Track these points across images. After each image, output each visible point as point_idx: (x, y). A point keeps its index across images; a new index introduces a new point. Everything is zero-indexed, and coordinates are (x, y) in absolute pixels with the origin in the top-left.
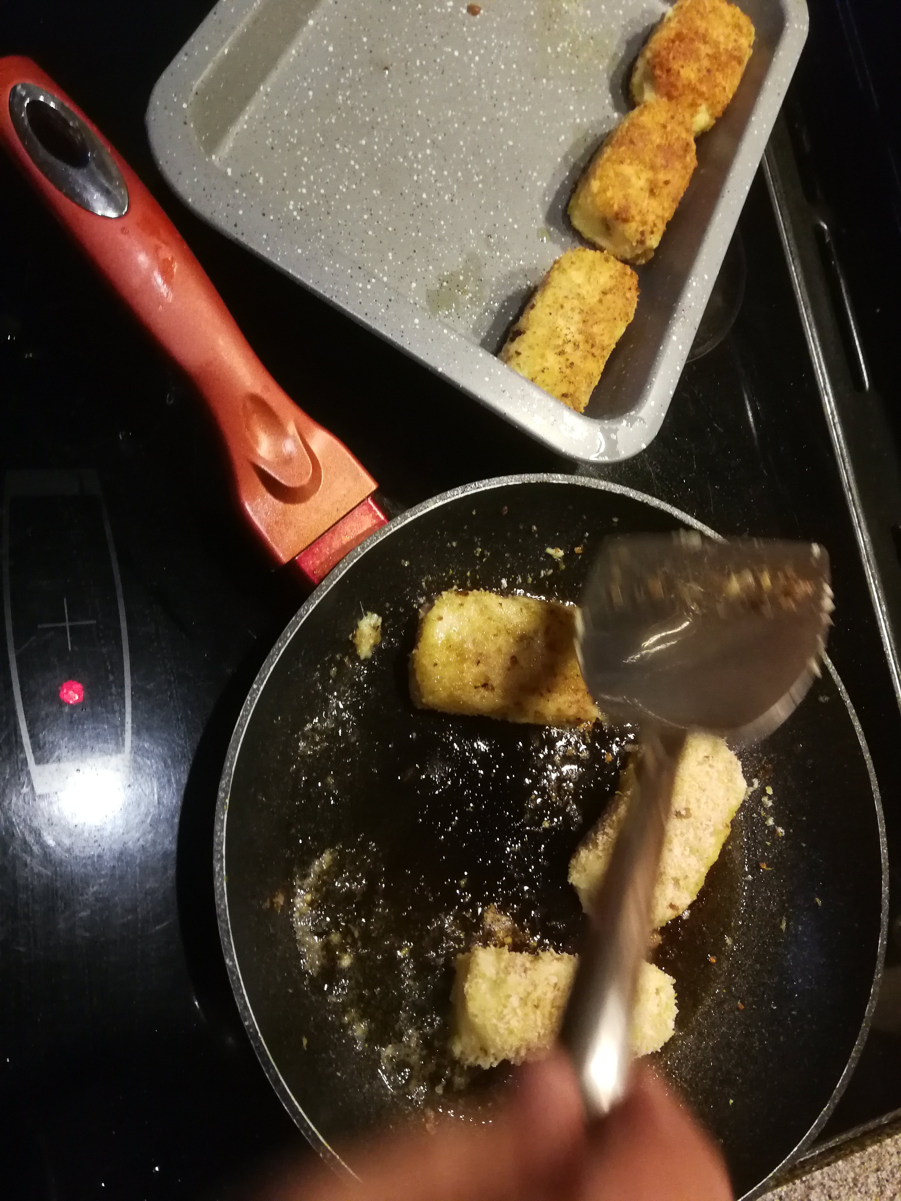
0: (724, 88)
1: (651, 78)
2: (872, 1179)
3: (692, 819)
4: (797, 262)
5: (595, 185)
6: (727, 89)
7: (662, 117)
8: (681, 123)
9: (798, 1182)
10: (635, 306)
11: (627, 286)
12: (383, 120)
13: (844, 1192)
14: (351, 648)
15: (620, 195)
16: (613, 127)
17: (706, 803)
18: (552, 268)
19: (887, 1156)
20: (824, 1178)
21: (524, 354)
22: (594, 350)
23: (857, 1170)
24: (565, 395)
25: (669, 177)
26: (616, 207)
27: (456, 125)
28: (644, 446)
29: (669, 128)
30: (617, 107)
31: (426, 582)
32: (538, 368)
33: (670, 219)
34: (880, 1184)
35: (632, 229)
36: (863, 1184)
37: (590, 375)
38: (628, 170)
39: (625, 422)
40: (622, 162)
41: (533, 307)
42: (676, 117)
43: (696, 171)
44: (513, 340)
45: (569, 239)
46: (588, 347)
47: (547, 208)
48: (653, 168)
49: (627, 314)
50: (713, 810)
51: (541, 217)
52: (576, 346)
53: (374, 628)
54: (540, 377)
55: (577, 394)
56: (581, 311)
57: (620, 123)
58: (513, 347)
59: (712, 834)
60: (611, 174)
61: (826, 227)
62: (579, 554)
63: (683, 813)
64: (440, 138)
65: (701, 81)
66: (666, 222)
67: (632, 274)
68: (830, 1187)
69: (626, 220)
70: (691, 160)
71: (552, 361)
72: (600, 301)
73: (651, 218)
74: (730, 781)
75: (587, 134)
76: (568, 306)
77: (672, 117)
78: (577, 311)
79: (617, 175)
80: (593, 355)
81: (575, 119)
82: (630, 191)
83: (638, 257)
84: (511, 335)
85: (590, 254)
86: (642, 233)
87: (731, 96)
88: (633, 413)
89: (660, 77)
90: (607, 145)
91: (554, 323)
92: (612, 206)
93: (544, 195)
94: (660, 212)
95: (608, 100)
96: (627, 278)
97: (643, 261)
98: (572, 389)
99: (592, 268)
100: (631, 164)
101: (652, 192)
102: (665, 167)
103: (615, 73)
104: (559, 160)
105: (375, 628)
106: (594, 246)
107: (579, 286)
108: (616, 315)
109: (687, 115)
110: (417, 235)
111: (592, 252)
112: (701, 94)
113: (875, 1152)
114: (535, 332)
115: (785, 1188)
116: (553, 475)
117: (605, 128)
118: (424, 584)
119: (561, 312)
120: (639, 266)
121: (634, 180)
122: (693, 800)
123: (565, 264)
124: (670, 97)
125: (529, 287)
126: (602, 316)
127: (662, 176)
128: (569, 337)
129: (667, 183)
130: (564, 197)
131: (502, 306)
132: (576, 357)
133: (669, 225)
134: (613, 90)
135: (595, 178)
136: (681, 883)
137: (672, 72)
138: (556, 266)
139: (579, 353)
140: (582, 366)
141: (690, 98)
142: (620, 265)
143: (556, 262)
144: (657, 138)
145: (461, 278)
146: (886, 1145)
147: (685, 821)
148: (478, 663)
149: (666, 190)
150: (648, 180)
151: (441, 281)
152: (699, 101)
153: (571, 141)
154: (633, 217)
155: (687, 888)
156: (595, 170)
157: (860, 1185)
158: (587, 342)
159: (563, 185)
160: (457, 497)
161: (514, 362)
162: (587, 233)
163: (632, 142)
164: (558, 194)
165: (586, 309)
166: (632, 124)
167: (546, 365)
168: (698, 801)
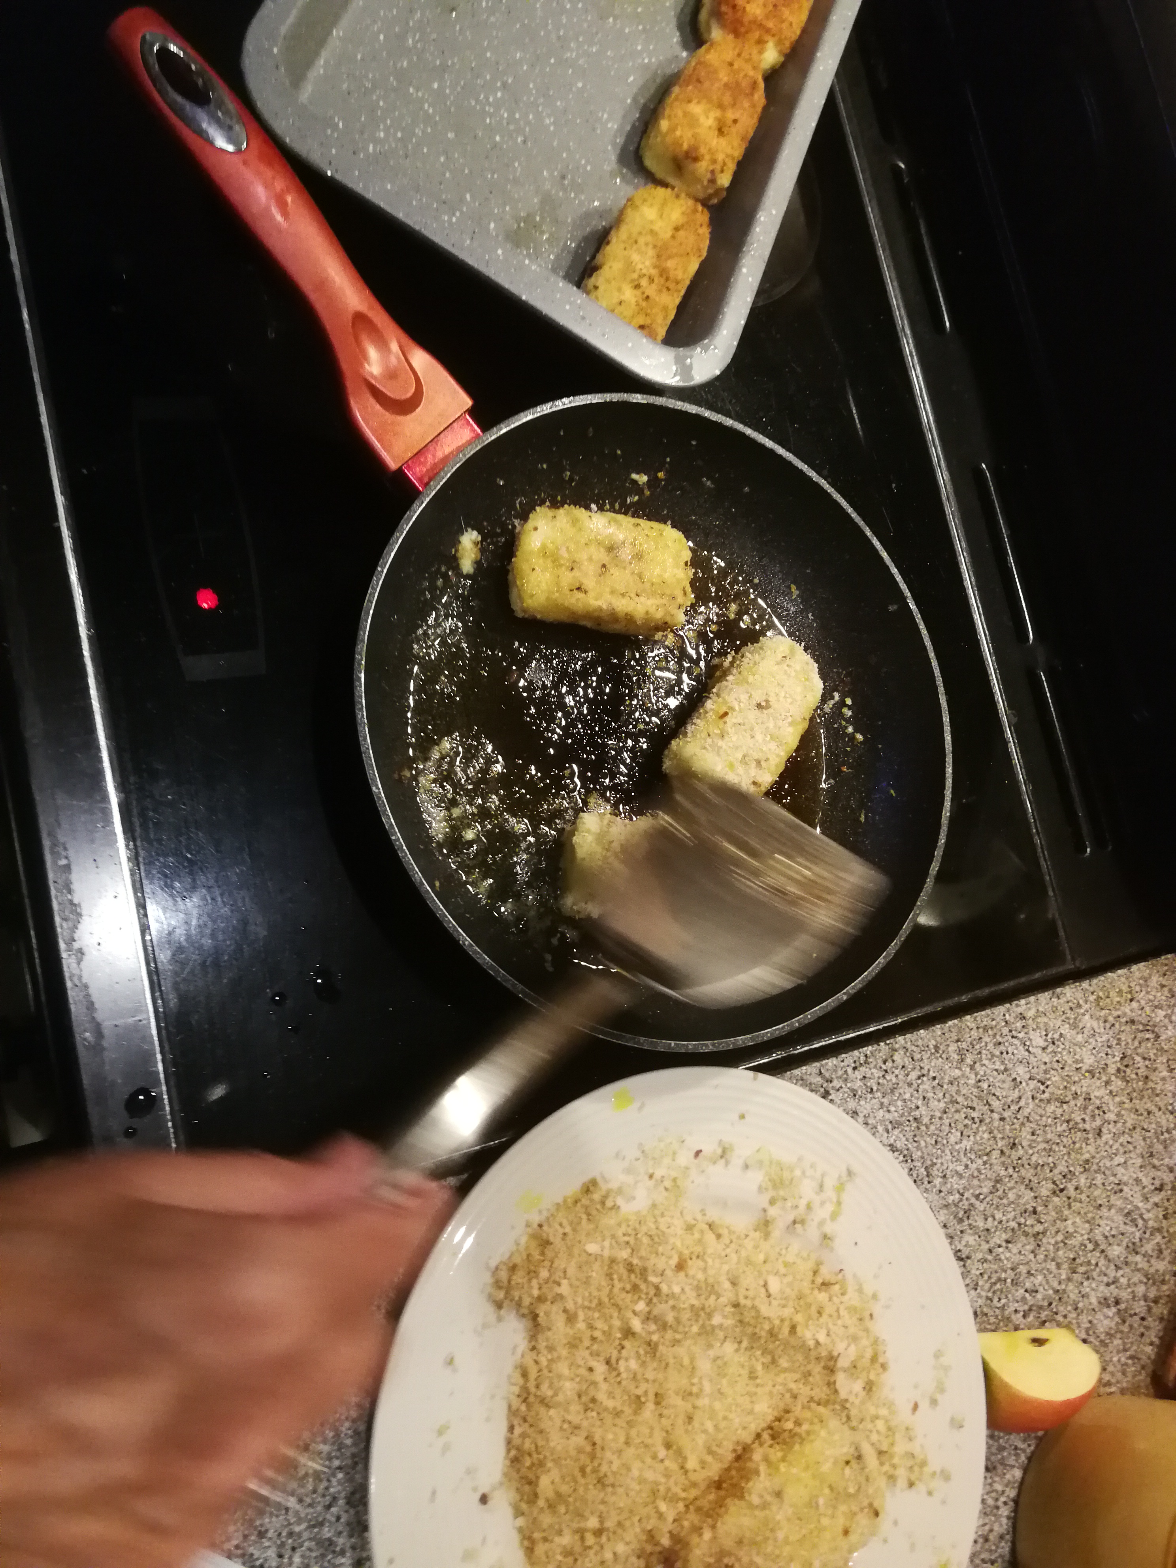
0: (791, 24)
1: (717, 14)
2: (953, 1047)
3: (771, 710)
4: (874, 202)
5: (664, 125)
6: (794, 25)
7: (729, 55)
8: (748, 61)
9: (882, 1044)
10: (708, 242)
11: (699, 223)
12: (453, 64)
13: (926, 1056)
14: (453, 562)
15: (690, 134)
16: (682, 65)
17: (785, 697)
18: (625, 205)
19: (967, 1030)
20: (906, 1043)
21: (602, 288)
22: (669, 284)
23: (939, 1039)
24: (642, 327)
25: (737, 116)
26: (685, 146)
27: (525, 68)
28: (718, 372)
29: (736, 66)
30: (685, 45)
31: (520, 503)
32: (615, 300)
33: (740, 158)
34: (960, 1052)
35: (703, 167)
36: (943, 1052)
37: (665, 309)
38: (696, 109)
39: (699, 349)
40: (689, 101)
41: (608, 243)
42: (743, 55)
43: (765, 109)
44: (590, 276)
45: (642, 181)
46: (662, 281)
47: (618, 151)
48: (721, 106)
49: (699, 250)
50: (791, 703)
51: (613, 158)
52: (651, 280)
53: (474, 543)
54: (619, 309)
55: (654, 326)
56: (655, 247)
57: (688, 62)
58: (591, 282)
59: (791, 724)
60: (680, 113)
61: (903, 166)
62: (662, 480)
63: (763, 704)
64: (510, 81)
65: (767, 17)
66: (736, 161)
67: (702, 211)
68: (912, 1051)
69: (696, 159)
70: (760, 97)
71: (629, 295)
72: (673, 237)
73: (720, 157)
74: (807, 680)
75: (656, 73)
76: (642, 241)
77: (739, 55)
78: (651, 246)
79: (686, 114)
80: (668, 289)
81: (644, 59)
82: (698, 130)
83: (710, 197)
84: (589, 272)
85: (661, 192)
86: (713, 172)
87: (798, 32)
88: (706, 341)
89: (726, 14)
90: (674, 85)
91: (629, 257)
92: (682, 145)
93: (615, 137)
94: (729, 151)
95: (676, 38)
96: (698, 215)
97: (715, 201)
98: (648, 321)
99: (664, 204)
100: (699, 102)
101: (721, 131)
102: (734, 105)
103: (682, 10)
104: (629, 101)
105: (476, 544)
106: (664, 184)
107: (652, 222)
108: (689, 250)
109: (755, 52)
110: (492, 177)
111: (663, 189)
112: (768, 31)
113: (955, 1025)
114: (611, 267)
115: (870, 1048)
116: (633, 395)
117: (673, 68)
118: (518, 506)
119: (635, 247)
120: (712, 206)
121: (702, 119)
122: (772, 694)
123: (638, 202)
124: (736, 33)
125: (604, 227)
126: (675, 251)
127: (730, 115)
128: (644, 271)
129: (735, 121)
130: (636, 139)
131: (578, 246)
132: (651, 291)
133: (740, 164)
134: (680, 27)
135: (664, 118)
136: (763, 763)
137: (738, 8)
138: (629, 203)
139: (654, 286)
140: (657, 299)
141: (757, 34)
142: (690, 202)
143: (629, 200)
144: (724, 76)
145: (538, 218)
146: (966, 1020)
147: (765, 712)
148: (572, 569)
149: (734, 130)
150: (716, 119)
151: (518, 220)
152: (767, 37)
153: (640, 82)
154: (703, 156)
155: (769, 769)
156: (664, 109)
157: (941, 1052)
158: (661, 275)
159: (633, 127)
160: (545, 412)
161: (593, 296)
162: (659, 174)
163: (699, 81)
164: (629, 137)
165: (660, 244)
166: (699, 63)
167: (623, 298)
168: (777, 695)
